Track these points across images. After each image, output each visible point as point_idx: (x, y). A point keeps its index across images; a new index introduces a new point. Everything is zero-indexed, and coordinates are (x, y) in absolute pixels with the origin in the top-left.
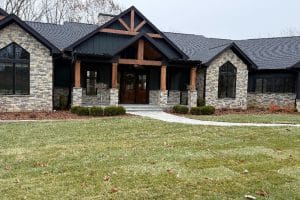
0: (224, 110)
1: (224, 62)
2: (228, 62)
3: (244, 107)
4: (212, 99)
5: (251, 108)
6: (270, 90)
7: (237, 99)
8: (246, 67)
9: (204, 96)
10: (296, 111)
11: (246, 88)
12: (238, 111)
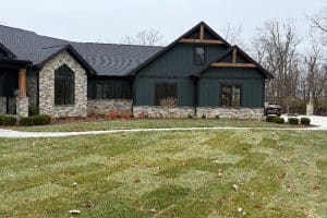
0: (63, 119)
1: (60, 65)
2: (65, 65)
3: (85, 115)
4: (47, 106)
5: (92, 115)
6: (109, 97)
7: (77, 106)
8: (84, 72)
9: (38, 103)
10: (133, 116)
11: (86, 94)
12: (77, 118)
